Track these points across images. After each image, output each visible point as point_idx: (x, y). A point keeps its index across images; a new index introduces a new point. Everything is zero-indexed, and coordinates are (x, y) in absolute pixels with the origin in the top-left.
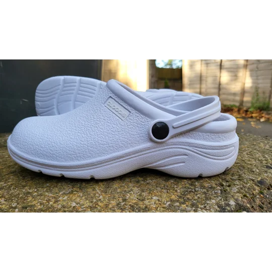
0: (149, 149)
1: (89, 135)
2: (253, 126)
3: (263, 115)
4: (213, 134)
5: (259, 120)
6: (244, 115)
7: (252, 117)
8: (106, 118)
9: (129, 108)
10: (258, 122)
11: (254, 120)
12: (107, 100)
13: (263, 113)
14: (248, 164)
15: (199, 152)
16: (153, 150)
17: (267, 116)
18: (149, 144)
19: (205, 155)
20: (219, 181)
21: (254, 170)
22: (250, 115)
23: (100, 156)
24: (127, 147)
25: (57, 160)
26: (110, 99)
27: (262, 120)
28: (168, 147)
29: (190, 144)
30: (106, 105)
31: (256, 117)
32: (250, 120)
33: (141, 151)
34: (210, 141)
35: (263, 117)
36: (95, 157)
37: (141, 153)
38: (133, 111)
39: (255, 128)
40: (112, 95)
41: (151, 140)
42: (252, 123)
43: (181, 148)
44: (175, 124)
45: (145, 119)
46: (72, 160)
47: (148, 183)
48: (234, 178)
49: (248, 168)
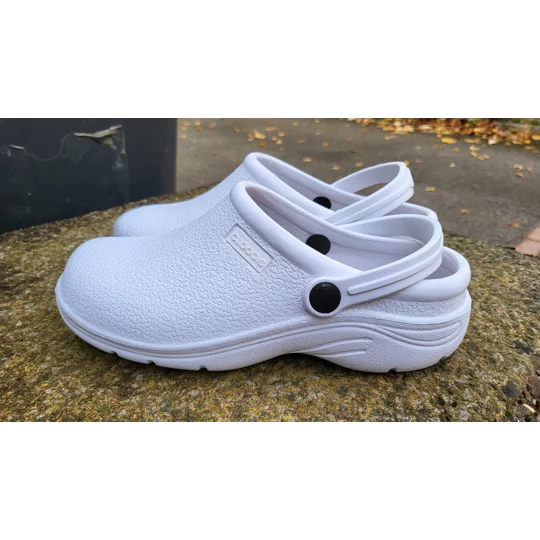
0: (304, 326)
1: (197, 297)
4: (421, 304)
8: (229, 267)
9: (270, 250)
12: (231, 230)
14: (483, 338)
16: (311, 328)
18: (303, 319)
19: (409, 340)
20: (436, 391)
21: (495, 356)
23: (216, 336)
24: (264, 322)
26: (237, 228)
28: (337, 324)
29: (378, 322)
30: (228, 239)
33: (289, 329)
34: (414, 315)
36: (208, 338)
37: (289, 333)
38: (279, 257)
40: (240, 222)
41: (308, 312)
43: (360, 327)
44: (352, 288)
45: (297, 272)
46: (169, 340)
48: (460, 381)
49: (485, 351)
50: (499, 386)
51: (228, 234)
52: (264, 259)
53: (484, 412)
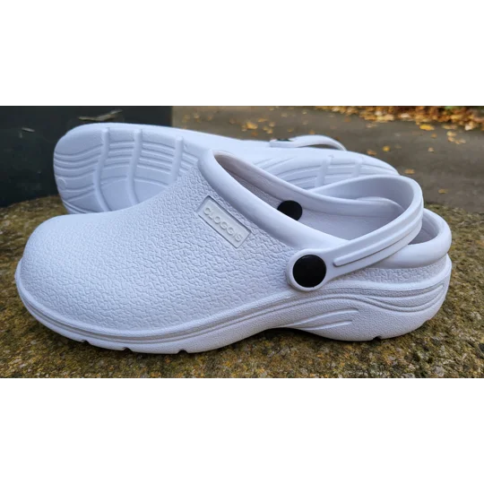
0: (285, 301)
1: (172, 277)
2: (451, 140)
3: (471, 117)
5: (463, 127)
6: (435, 118)
7: (450, 122)
8: (203, 243)
9: (248, 223)
10: (461, 132)
11: (454, 127)
12: (203, 203)
13: (471, 114)
14: (460, 297)
15: (379, 303)
16: (294, 303)
17: (478, 120)
18: (287, 294)
19: (389, 306)
20: (410, 347)
21: (473, 315)
22: (448, 118)
23: (196, 318)
24: (246, 300)
25: (116, 327)
26: (210, 201)
27: (468, 127)
28: (323, 297)
29: (363, 291)
30: (200, 213)
31: (458, 121)
32: (447, 127)
33: (271, 305)
34: (399, 281)
35: (469, 120)
36: (186, 320)
37: (272, 309)
38: (256, 230)
39: (454, 144)
40: (212, 194)
41: (291, 286)
42: (450, 134)
43: (347, 298)
44: (337, 260)
45: (278, 245)
46: (145, 326)
47: (283, 357)
48: (436, 338)
49: (462, 310)
50: (477, 344)
51: (199, 208)
52: (242, 233)
53: (461, 369)
